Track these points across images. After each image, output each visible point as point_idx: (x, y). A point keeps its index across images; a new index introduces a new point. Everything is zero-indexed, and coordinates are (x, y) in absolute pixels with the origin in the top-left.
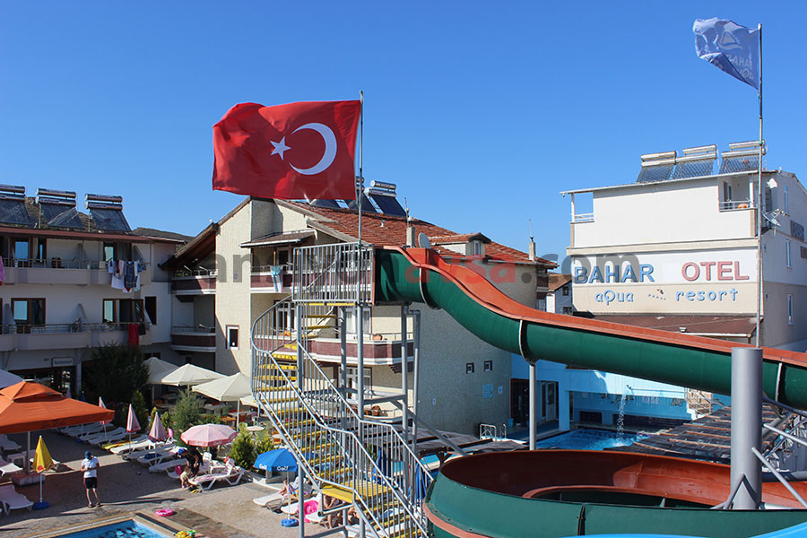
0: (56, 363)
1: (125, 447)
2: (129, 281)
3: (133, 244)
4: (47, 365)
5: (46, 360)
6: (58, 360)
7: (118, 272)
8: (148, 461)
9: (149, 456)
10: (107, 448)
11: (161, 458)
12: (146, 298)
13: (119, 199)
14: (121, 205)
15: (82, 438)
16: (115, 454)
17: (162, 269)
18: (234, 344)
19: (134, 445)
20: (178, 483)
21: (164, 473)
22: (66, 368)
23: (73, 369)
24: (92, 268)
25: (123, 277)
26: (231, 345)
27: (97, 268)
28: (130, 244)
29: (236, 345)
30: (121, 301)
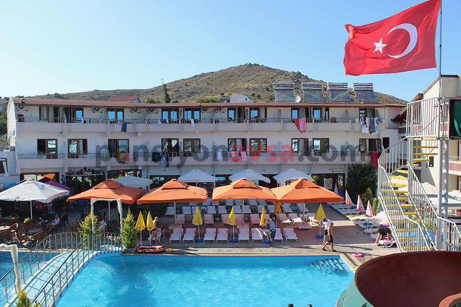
0: (335, 171)
1: (356, 217)
2: (372, 129)
3: (376, 109)
4: (330, 172)
5: (330, 169)
6: (336, 170)
7: (365, 124)
8: (364, 227)
9: (365, 224)
10: (348, 217)
11: (372, 226)
12: (384, 138)
13: (371, 85)
14: (372, 88)
15: (339, 211)
16: (351, 221)
17: (394, 122)
18: (431, 165)
19: (362, 217)
20: (374, 241)
21: (369, 234)
22: (340, 174)
23: (343, 175)
24: (352, 122)
25: (368, 127)
26: (430, 166)
27: (354, 122)
28: (374, 109)
29: (433, 166)
30: (369, 139)
